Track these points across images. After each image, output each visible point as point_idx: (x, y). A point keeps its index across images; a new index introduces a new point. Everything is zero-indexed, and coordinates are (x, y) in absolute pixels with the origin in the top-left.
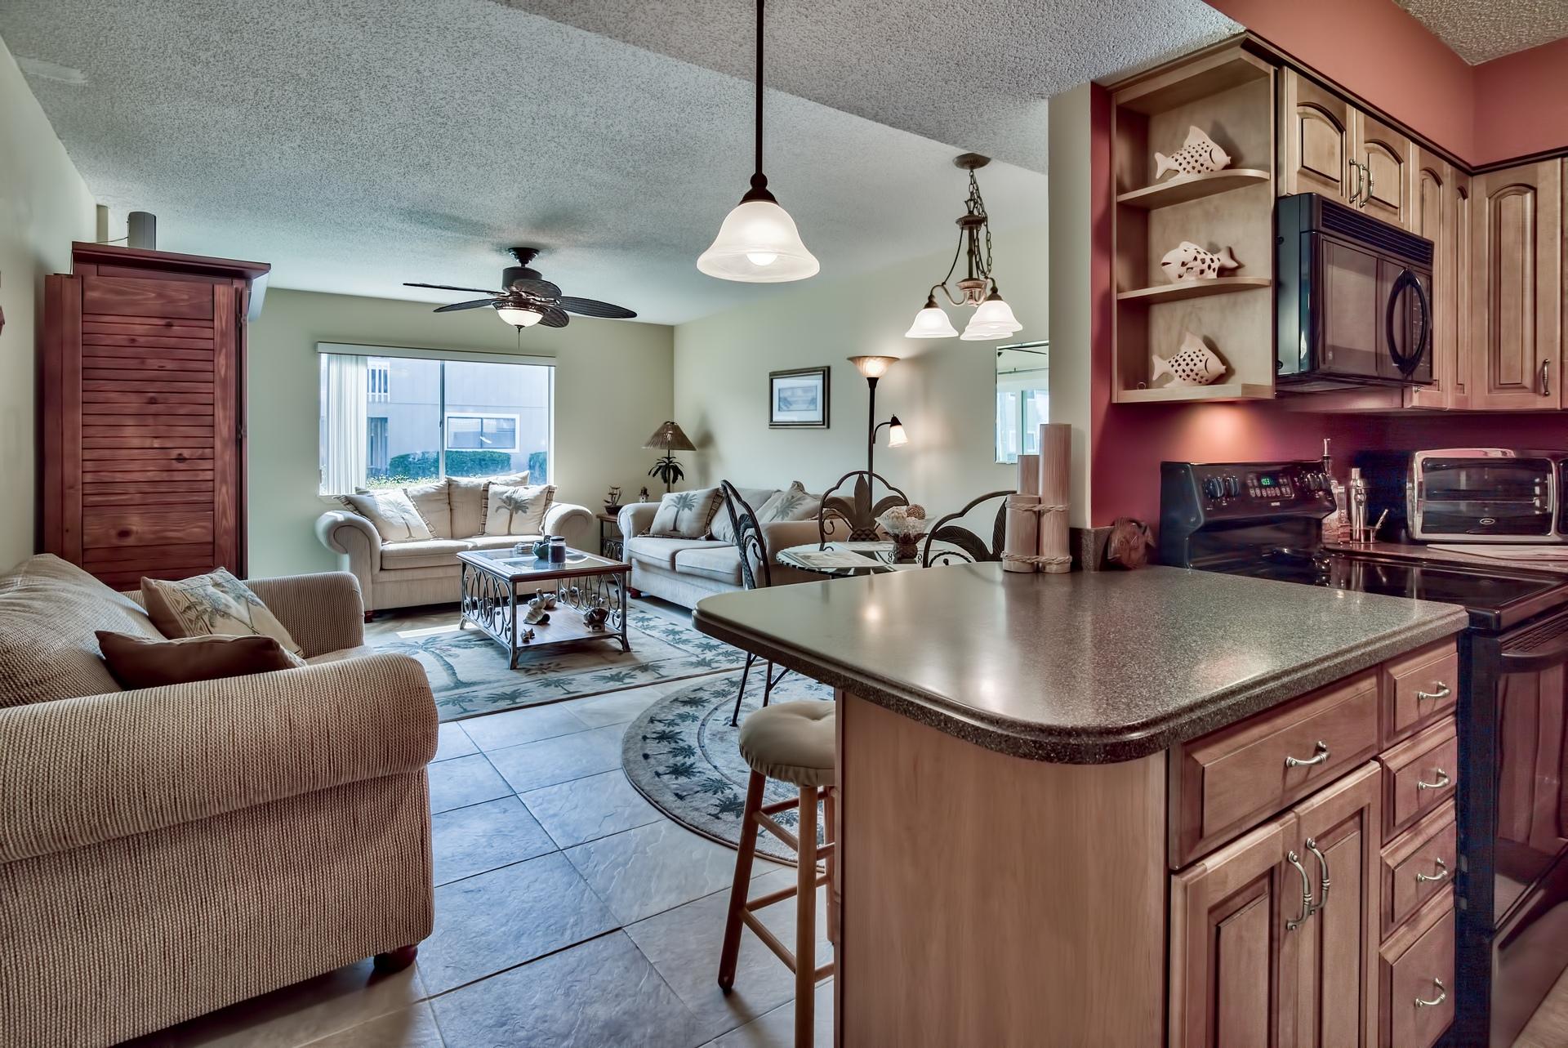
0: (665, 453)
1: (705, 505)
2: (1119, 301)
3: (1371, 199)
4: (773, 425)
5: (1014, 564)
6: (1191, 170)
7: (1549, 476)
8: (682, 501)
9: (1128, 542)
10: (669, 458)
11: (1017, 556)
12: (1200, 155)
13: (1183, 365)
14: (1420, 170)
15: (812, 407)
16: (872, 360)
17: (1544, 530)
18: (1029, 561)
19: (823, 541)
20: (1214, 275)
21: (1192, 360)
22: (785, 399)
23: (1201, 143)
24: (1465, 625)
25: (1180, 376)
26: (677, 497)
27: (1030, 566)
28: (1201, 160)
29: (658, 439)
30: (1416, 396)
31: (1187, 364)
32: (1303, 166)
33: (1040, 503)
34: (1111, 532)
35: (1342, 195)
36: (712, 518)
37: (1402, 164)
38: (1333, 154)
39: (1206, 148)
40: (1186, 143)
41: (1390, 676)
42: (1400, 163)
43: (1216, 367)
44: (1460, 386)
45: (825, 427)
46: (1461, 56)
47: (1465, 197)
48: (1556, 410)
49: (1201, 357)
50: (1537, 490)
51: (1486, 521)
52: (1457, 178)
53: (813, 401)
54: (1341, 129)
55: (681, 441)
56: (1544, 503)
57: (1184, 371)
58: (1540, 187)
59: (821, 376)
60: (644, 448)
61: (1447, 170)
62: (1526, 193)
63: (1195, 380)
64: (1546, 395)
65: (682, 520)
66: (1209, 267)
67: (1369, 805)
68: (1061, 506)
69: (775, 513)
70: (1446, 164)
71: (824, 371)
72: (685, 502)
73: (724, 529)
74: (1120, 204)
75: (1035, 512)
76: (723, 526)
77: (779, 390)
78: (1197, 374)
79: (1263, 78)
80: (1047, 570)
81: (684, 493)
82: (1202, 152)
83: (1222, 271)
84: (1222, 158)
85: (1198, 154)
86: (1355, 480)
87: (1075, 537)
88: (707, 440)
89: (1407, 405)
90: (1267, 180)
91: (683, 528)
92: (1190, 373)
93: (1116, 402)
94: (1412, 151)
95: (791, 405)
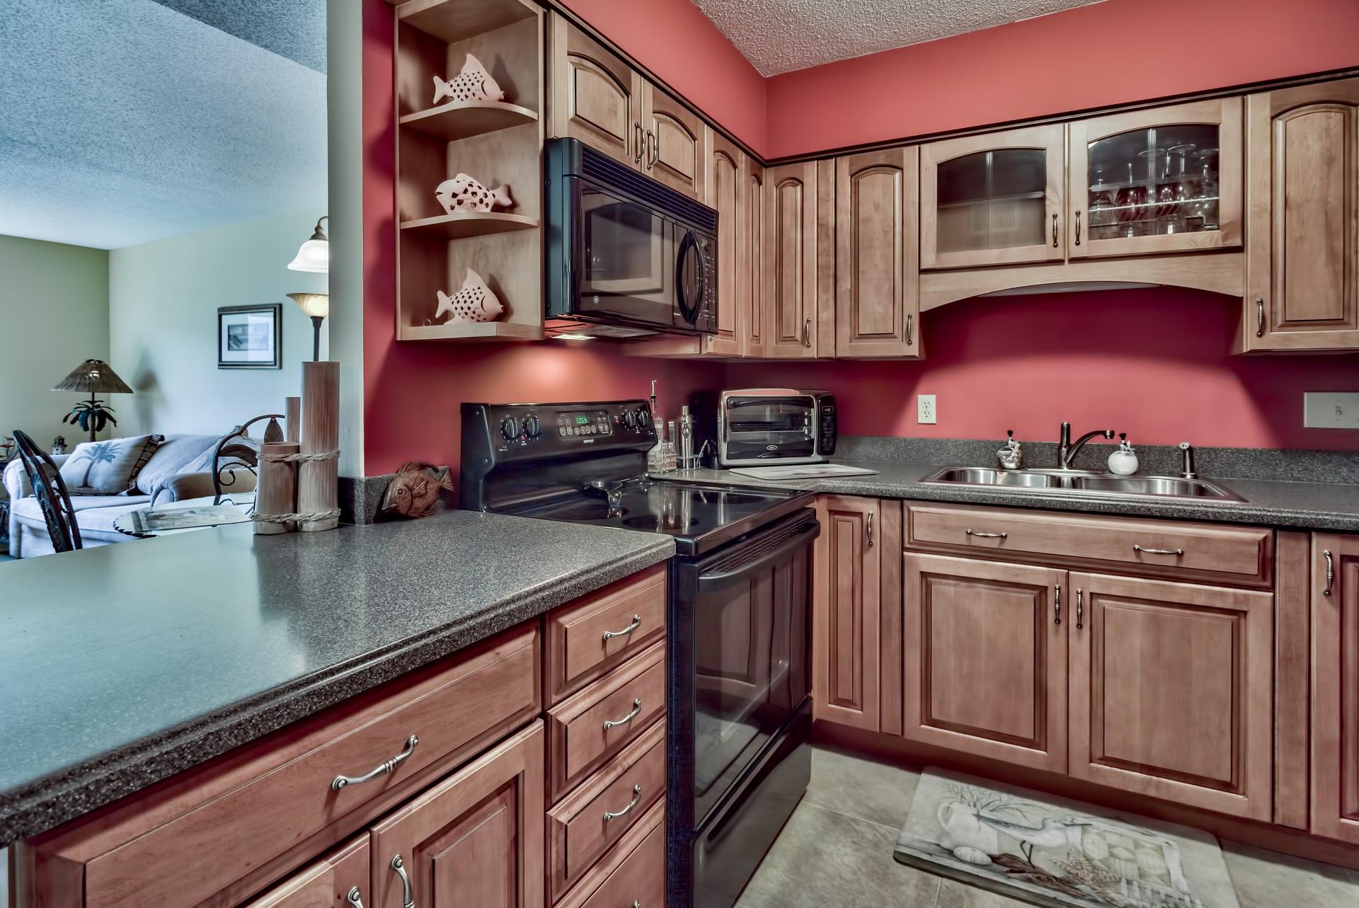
0: (87, 396)
1: (131, 455)
2: (402, 231)
3: (661, 166)
4: (223, 365)
5: (261, 525)
6: (464, 98)
7: (812, 410)
8: (99, 451)
9: (411, 489)
10: (93, 402)
11: (264, 516)
12: (473, 84)
13: (461, 304)
14: (715, 152)
15: (264, 346)
16: (312, 298)
17: (808, 452)
18: (278, 520)
19: (219, 493)
20: (488, 210)
21: (470, 297)
22: (235, 337)
23: (476, 72)
24: (673, 553)
25: (459, 314)
26: (93, 448)
27: (281, 526)
28: (473, 89)
29: (78, 379)
30: (710, 344)
31: (465, 302)
32: (576, 115)
33: (298, 452)
34: (392, 480)
35: (628, 154)
36: (140, 469)
37: (696, 142)
38: (615, 113)
39: (479, 78)
40: (464, 70)
41: (560, 626)
42: (694, 140)
43: (493, 305)
44: (756, 338)
45: (277, 367)
46: (755, 66)
47: (760, 183)
48: (813, 358)
49: (478, 295)
50: (806, 420)
51: (771, 448)
52: (752, 167)
53: (265, 340)
54: (627, 92)
55: (111, 382)
56: (810, 431)
57: (462, 308)
58: (805, 182)
59: (272, 314)
60: (53, 390)
61: (742, 158)
62: (797, 185)
63: (473, 318)
64: (808, 347)
65: (96, 475)
66: (481, 201)
67: (523, 771)
68: (321, 455)
69: (205, 461)
70: (740, 152)
71: (275, 309)
72: (104, 452)
73: (152, 481)
74: (402, 126)
75: (289, 464)
76: (150, 479)
77: (229, 327)
78: (474, 312)
79: (533, 18)
80: (305, 529)
81: (104, 443)
82: (474, 81)
83: (498, 208)
84: (494, 91)
85: (471, 82)
86: (685, 416)
87: (345, 488)
88: (147, 382)
89: (704, 352)
90: (536, 120)
91: (98, 483)
92: (468, 311)
93: (400, 339)
94: (707, 135)
95: (241, 343)
